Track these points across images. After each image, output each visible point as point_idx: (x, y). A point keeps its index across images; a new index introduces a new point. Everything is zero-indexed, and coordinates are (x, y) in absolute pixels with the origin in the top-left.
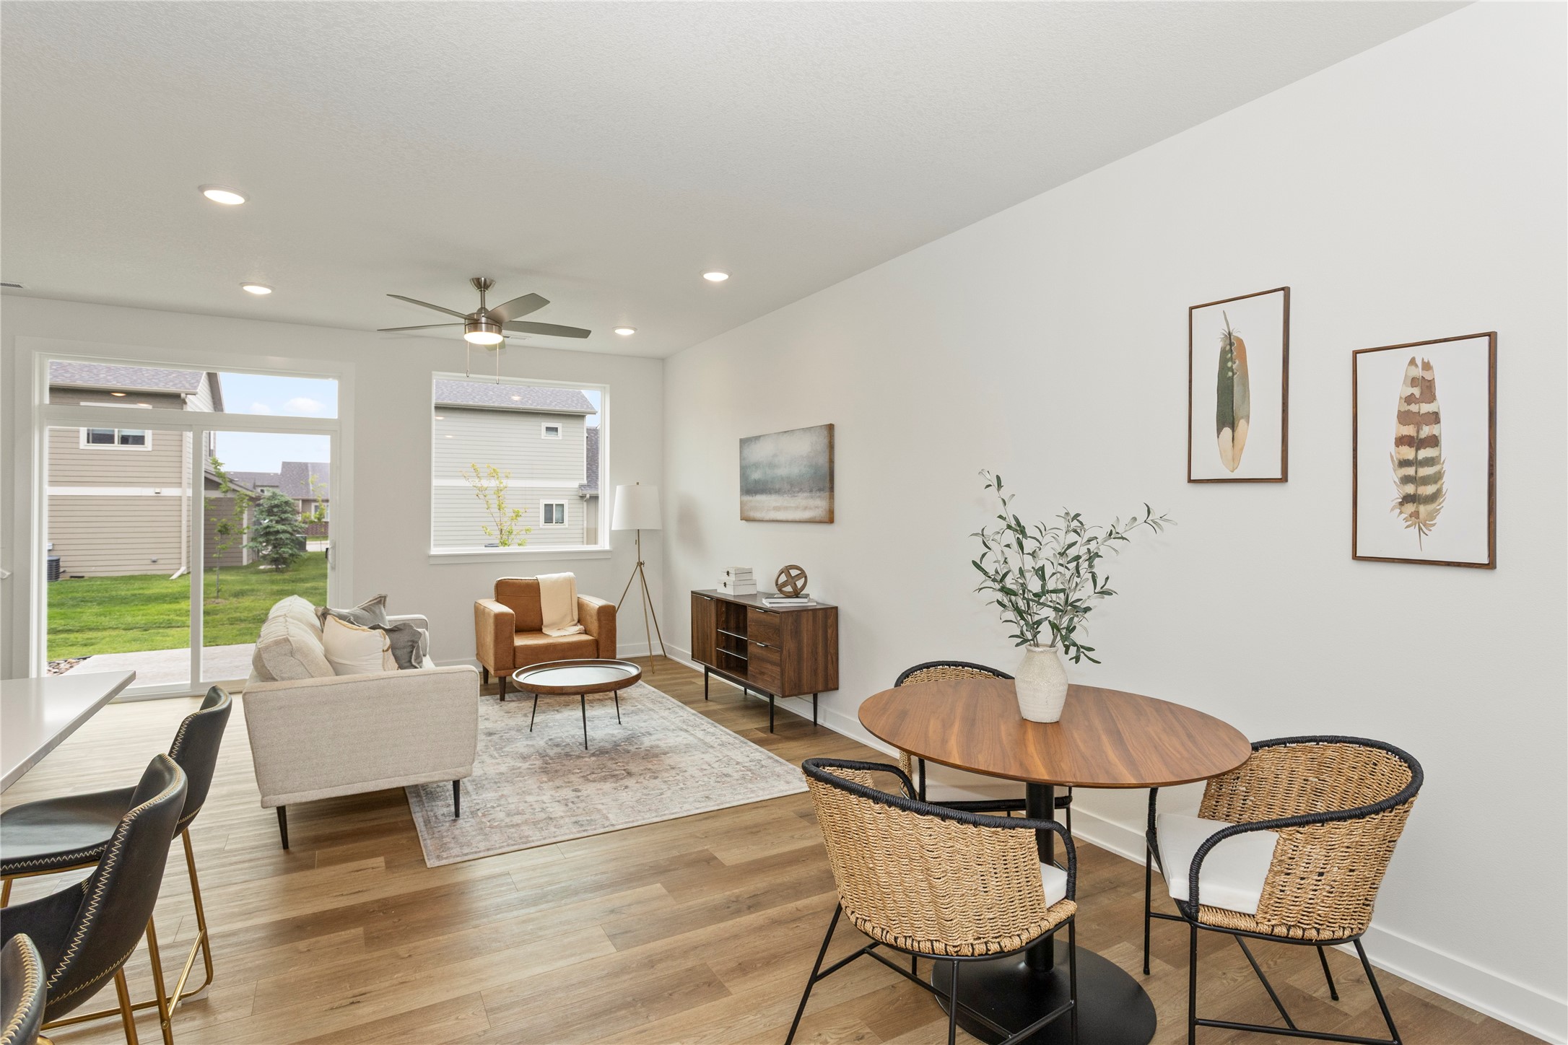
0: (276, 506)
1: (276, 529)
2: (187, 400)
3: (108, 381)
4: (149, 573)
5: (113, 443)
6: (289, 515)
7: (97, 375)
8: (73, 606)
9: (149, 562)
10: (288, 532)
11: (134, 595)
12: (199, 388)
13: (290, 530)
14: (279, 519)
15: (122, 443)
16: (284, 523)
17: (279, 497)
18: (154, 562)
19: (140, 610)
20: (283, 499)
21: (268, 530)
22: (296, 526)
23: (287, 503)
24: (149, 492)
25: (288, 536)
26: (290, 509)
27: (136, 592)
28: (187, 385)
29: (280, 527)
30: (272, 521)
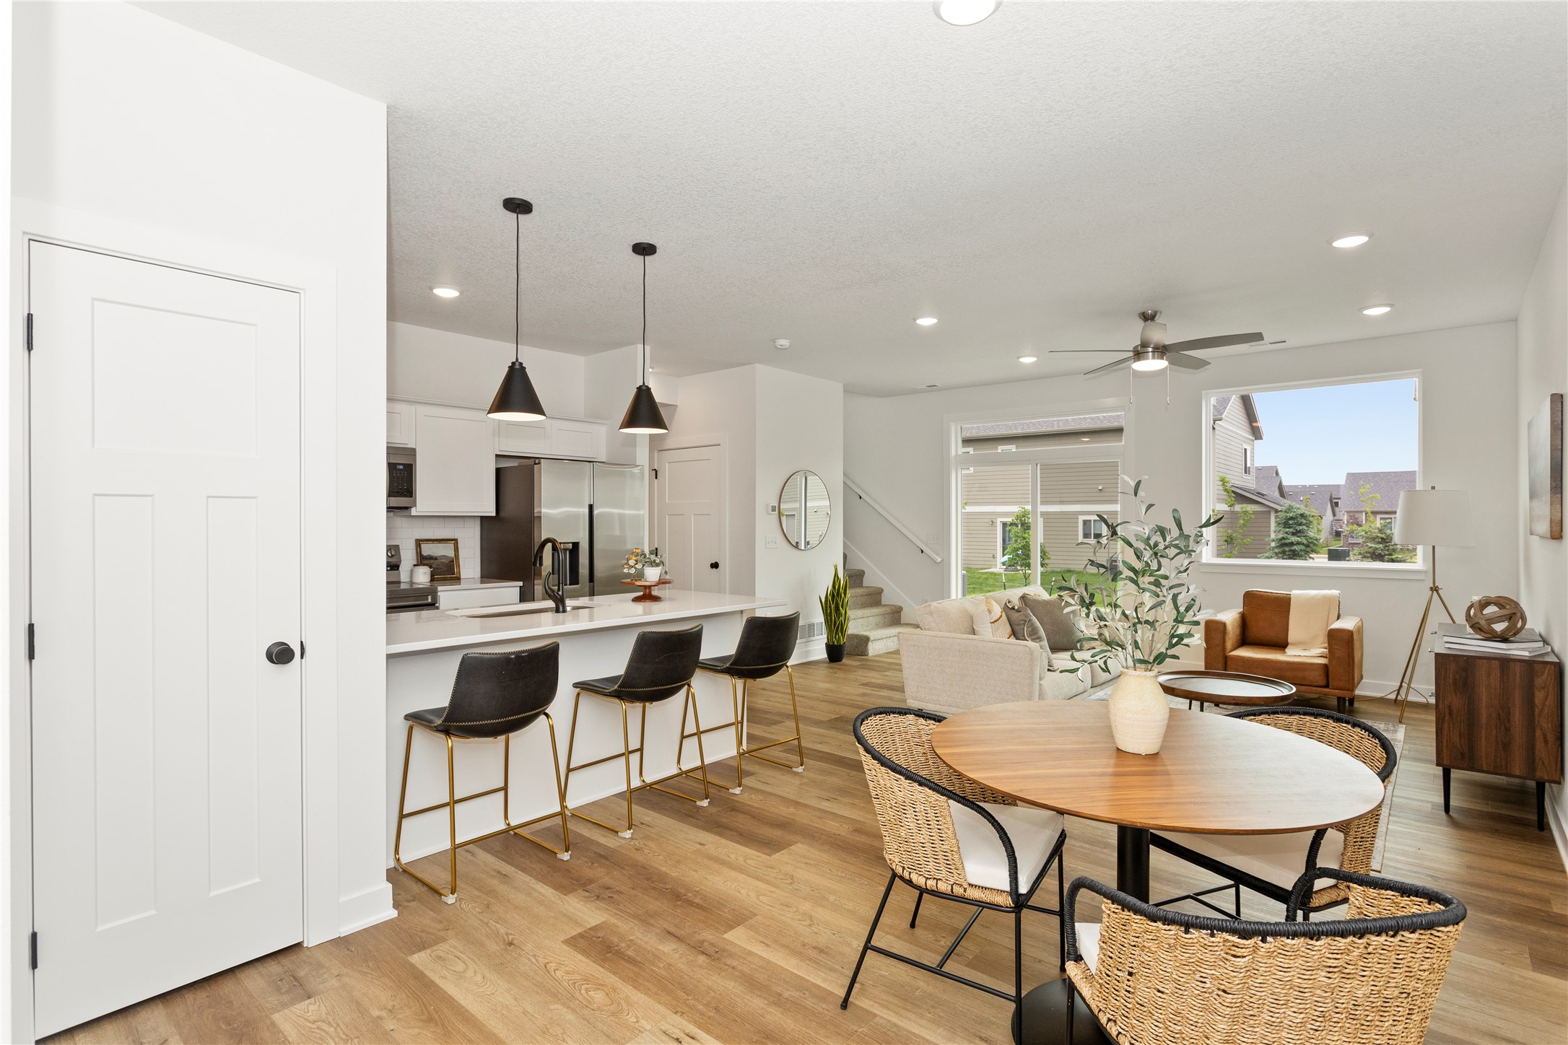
0: (1292, 518)
6: (1304, 527)
10: (1303, 544)
13: (1305, 542)
14: (1294, 531)
16: (1299, 535)
17: (1295, 510)
20: (1300, 512)
21: (1283, 541)
22: (1311, 538)
23: (1302, 515)
25: (1303, 547)
26: (1305, 521)
29: (1294, 539)
30: (1286, 533)
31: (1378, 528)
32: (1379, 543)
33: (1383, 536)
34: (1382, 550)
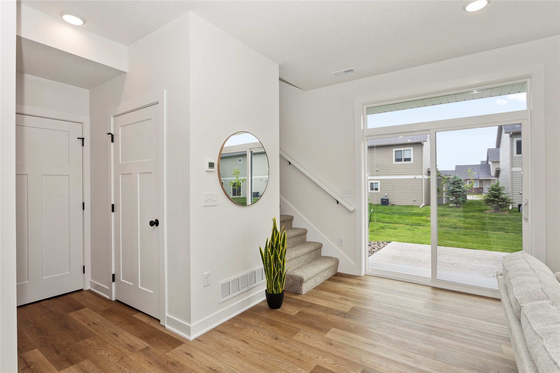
0: (457, 181)
1: (456, 191)
2: (424, 144)
3: (400, 141)
4: (413, 205)
5: (402, 161)
6: (461, 185)
7: (397, 140)
8: (392, 214)
9: (413, 201)
11: (409, 212)
12: (427, 139)
13: (461, 191)
14: (457, 186)
15: (404, 161)
16: (460, 188)
17: (457, 178)
18: (414, 201)
19: (410, 218)
20: (459, 179)
21: (453, 191)
24: (412, 177)
25: (460, 193)
26: (462, 183)
27: (409, 211)
28: (424, 139)
29: (458, 190)
30: (454, 187)
31: (495, 185)
32: (496, 191)
33: (498, 188)
34: (498, 194)
